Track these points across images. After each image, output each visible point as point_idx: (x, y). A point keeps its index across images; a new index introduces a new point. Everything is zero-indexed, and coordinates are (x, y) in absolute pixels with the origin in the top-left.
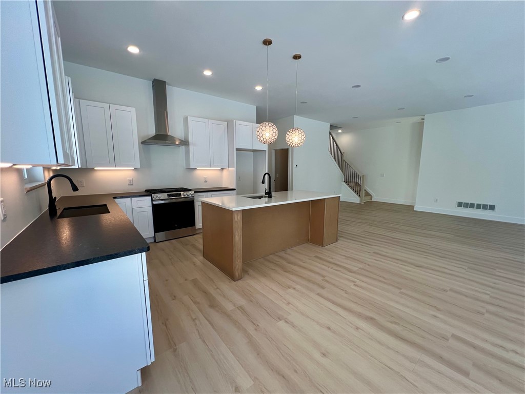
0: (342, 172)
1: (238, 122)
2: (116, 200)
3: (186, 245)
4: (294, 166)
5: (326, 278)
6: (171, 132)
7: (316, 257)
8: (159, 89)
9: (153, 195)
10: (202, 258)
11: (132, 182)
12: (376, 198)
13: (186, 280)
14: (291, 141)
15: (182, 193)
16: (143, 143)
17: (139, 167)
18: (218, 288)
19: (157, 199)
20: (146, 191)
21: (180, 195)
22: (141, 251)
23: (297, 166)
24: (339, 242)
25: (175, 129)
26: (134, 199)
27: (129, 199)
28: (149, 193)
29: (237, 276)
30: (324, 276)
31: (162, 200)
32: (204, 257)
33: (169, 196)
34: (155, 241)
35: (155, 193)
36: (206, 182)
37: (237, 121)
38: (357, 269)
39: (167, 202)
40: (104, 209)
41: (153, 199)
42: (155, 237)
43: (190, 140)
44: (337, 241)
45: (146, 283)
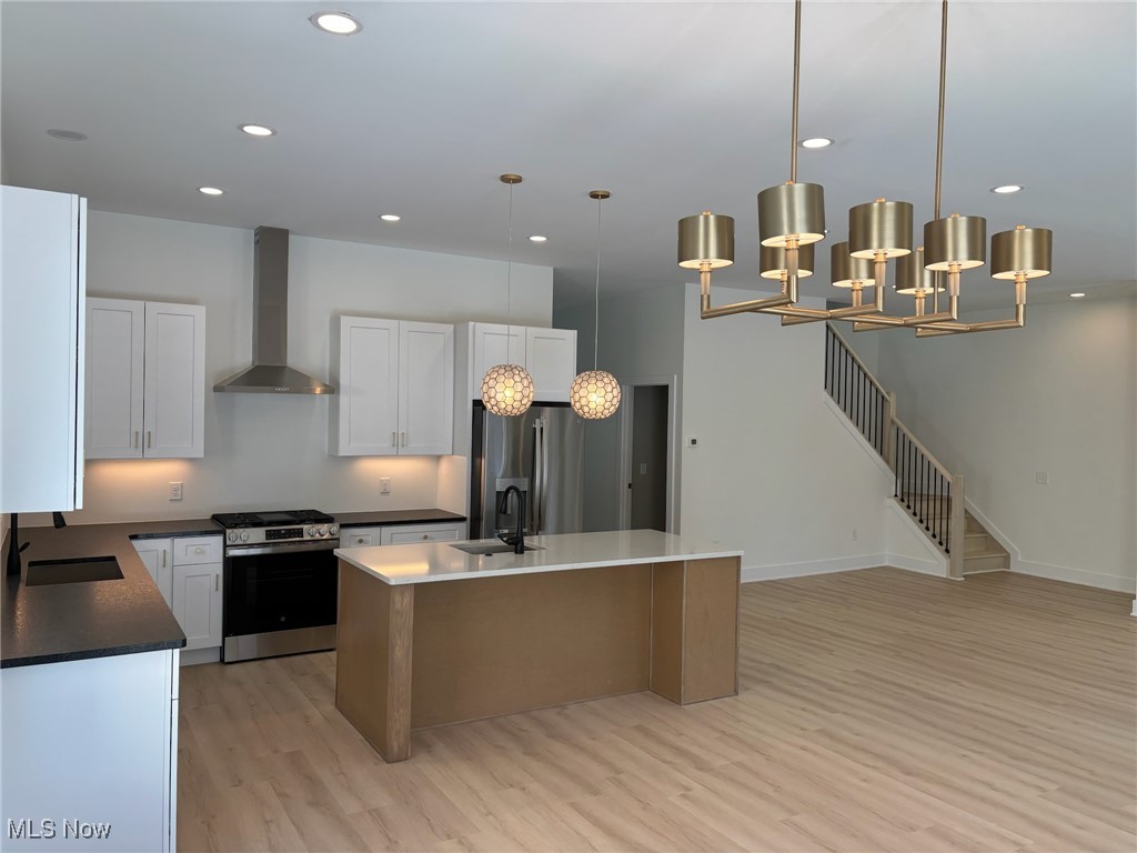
0: (887, 462)
1: (482, 327)
2: (135, 543)
3: (302, 675)
4: (686, 442)
5: (622, 777)
6: (294, 360)
7: (639, 728)
8: (272, 249)
9: (228, 531)
10: (330, 708)
11: (179, 493)
12: (1021, 564)
13: (276, 752)
14: (583, 402)
15: (305, 527)
16: (217, 389)
17: (202, 456)
18: (342, 773)
19: (239, 542)
20: (216, 518)
21: (300, 533)
22: (173, 647)
23: (694, 442)
24: (743, 696)
25: (306, 350)
26: (181, 543)
27: (168, 540)
28: (222, 523)
29: (396, 749)
30: (618, 772)
31: (251, 546)
32: (337, 705)
33: (269, 535)
34: (222, 660)
35: (235, 526)
36: (385, 493)
37: (477, 324)
38: (723, 762)
39: (267, 550)
40: (108, 568)
41: (228, 543)
42: (222, 649)
43: (344, 381)
44: (737, 694)
45: (176, 703)
